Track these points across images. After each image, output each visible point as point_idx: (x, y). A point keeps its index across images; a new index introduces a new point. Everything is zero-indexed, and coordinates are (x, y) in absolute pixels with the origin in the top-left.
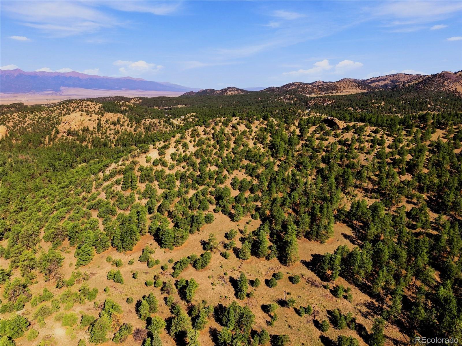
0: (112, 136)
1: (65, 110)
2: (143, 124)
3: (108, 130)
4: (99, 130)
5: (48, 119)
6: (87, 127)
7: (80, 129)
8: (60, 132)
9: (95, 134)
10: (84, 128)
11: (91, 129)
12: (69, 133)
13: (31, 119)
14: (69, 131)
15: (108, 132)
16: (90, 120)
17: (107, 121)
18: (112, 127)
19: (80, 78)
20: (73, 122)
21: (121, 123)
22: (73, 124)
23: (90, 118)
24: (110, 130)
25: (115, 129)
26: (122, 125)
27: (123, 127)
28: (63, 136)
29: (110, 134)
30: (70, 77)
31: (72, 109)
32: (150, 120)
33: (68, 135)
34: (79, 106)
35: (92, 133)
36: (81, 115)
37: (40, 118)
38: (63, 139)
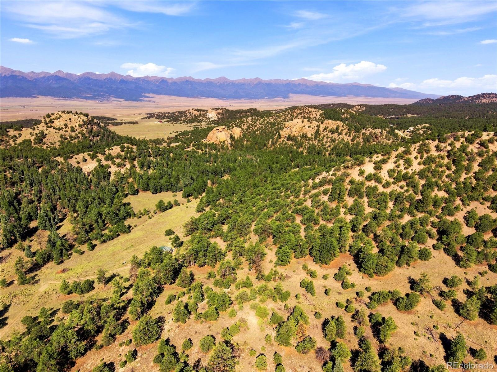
0: (328, 144)
1: (289, 116)
2: (363, 134)
3: (325, 138)
4: (316, 138)
5: (274, 124)
6: (306, 133)
7: (299, 135)
8: (282, 136)
9: (312, 141)
10: (303, 134)
11: (309, 135)
12: (289, 138)
13: (261, 124)
14: (289, 136)
15: (325, 140)
16: (309, 127)
17: (325, 129)
18: (330, 135)
19: (308, 84)
20: (294, 128)
21: (339, 131)
22: (294, 130)
23: (310, 125)
24: (327, 138)
25: (332, 137)
26: (340, 134)
27: (340, 136)
28: (283, 141)
29: (326, 142)
30: (299, 84)
31: (295, 115)
32: (371, 130)
33: (287, 140)
34: (302, 113)
35: (309, 140)
36: (303, 122)
37: (267, 123)
38: (283, 143)
